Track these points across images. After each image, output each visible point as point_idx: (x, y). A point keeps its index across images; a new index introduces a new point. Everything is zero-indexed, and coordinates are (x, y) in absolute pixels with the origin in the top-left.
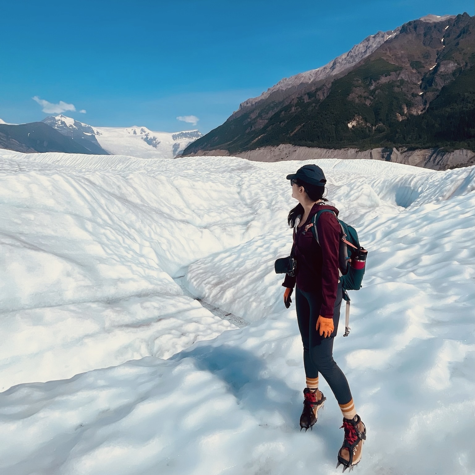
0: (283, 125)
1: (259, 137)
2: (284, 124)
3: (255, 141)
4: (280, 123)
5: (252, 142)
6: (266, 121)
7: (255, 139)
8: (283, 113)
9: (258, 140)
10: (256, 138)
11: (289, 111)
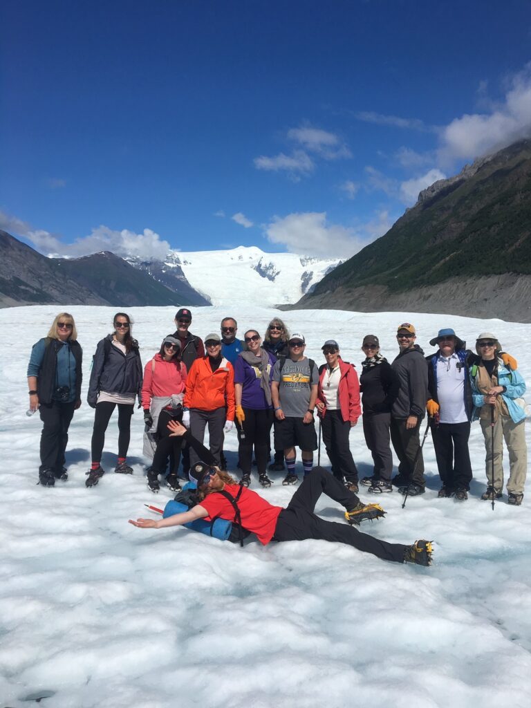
0: (494, 231)
1: (447, 258)
2: (496, 230)
3: (438, 265)
4: (490, 228)
5: (434, 268)
6: (464, 224)
7: (438, 262)
8: (497, 207)
9: (444, 264)
10: (442, 259)
11: (508, 202)
